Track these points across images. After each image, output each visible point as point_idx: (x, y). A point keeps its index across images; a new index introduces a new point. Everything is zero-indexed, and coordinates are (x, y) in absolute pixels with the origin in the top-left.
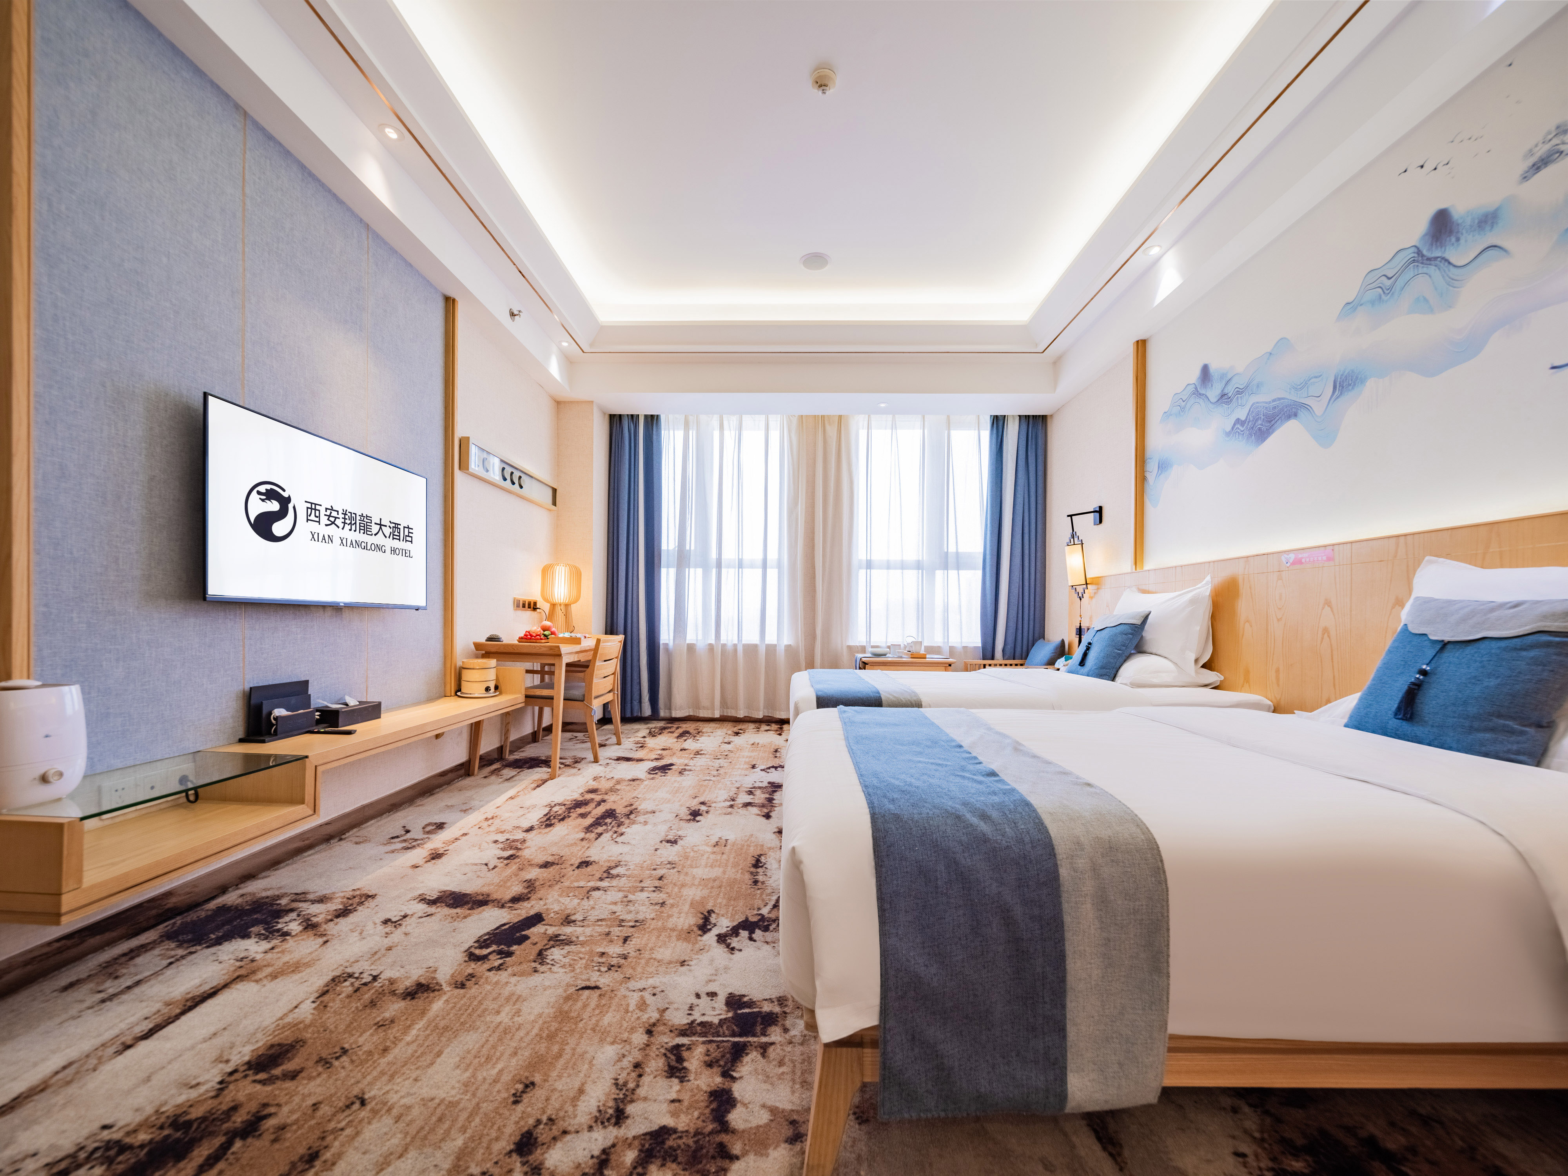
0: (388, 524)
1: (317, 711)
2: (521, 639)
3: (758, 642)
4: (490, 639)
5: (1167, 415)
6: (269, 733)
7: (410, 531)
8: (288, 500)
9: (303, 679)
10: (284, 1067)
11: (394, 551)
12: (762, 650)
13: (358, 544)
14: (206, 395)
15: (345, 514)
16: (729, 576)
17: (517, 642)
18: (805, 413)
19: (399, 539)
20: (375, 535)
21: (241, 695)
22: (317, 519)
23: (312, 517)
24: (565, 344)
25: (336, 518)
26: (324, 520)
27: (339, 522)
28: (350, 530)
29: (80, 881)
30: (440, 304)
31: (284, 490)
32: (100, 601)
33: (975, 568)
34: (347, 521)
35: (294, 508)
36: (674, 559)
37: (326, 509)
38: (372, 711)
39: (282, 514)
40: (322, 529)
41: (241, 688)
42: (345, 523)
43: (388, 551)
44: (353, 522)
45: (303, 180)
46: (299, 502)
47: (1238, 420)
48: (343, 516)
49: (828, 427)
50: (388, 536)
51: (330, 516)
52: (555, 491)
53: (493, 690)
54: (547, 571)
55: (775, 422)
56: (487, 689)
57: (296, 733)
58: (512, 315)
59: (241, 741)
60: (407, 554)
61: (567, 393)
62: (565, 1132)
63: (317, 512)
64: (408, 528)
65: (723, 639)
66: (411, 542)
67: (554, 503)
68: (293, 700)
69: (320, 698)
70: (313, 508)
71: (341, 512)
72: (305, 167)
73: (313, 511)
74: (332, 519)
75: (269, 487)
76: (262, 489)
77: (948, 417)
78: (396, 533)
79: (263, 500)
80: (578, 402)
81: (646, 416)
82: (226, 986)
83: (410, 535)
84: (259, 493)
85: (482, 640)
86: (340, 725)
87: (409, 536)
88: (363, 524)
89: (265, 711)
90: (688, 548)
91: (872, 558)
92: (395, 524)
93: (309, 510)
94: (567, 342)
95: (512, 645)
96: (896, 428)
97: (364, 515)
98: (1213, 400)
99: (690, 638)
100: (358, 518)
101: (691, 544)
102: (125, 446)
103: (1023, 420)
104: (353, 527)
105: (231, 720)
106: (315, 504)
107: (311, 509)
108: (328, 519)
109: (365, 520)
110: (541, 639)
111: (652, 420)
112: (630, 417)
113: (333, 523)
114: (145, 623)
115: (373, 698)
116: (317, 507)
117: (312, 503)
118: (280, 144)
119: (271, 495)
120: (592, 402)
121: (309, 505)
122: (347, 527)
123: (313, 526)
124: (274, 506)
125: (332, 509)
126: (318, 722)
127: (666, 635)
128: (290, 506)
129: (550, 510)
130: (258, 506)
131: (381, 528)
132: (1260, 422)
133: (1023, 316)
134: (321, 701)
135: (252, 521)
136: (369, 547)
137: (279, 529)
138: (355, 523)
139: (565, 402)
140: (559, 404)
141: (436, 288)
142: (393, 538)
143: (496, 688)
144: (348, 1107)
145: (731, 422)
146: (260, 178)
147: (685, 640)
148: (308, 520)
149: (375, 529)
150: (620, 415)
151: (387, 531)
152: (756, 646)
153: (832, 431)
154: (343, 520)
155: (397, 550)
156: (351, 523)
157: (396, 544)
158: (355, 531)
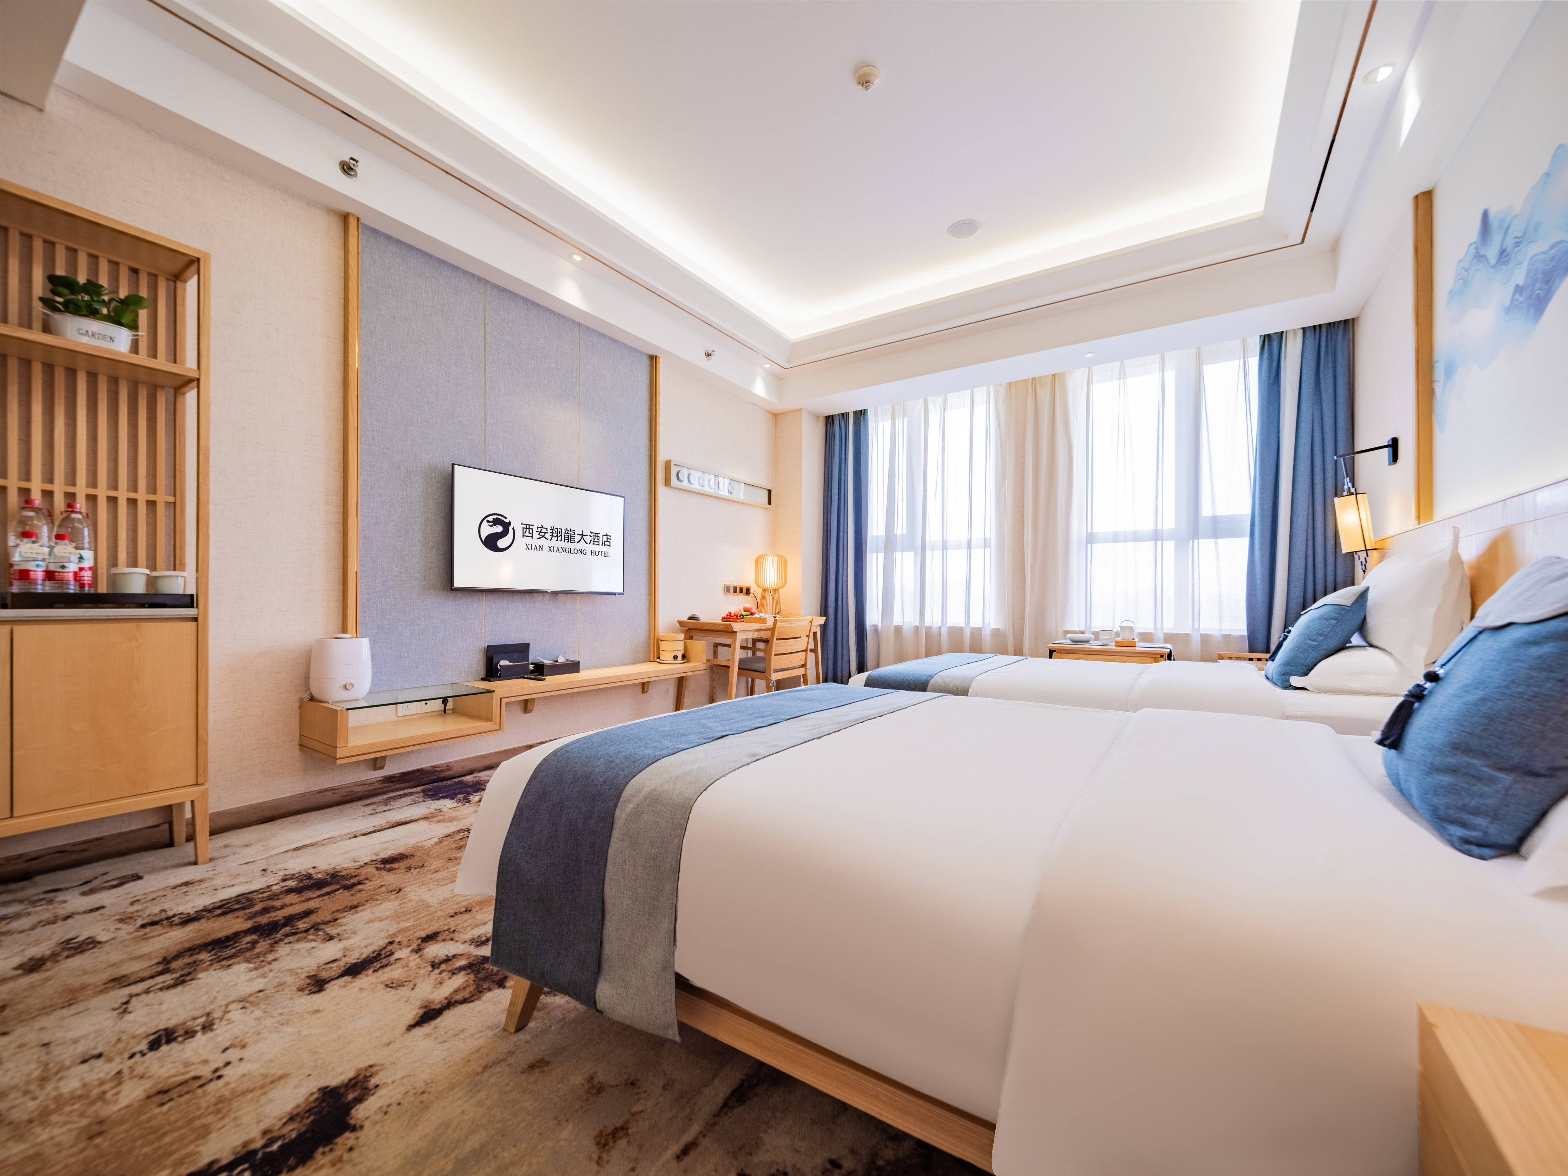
0: (589, 534)
1: (532, 664)
2: (724, 619)
3: (963, 625)
4: (691, 618)
5: (1452, 293)
6: (497, 676)
7: (609, 537)
8: (509, 524)
9: (527, 642)
10: (392, 865)
11: (594, 553)
12: (967, 633)
13: (564, 550)
14: (453, 465)
15: (553, 530)
16: (933, 559)
17: (720, 622)
18: (1013, 379)
19: (599, 545)
20: (578, 542)
21: (482, 650)
22: (531, 535)
23: (527, 534)
24: (767, 366)
25: (545, 533)
26: (536, 535)
27: (548, 536)
28: (557, 540)
29: (347, 742)
30: (646, 362)
31: (506, 518)
32: (397, 592)
33: (1242, 536)
34: (554, 535)
35: (513, 529)
36: (882, 544)
37: (538, 527)
38: (573, 667)
39: (504, 533)
40: (534, 542)
41: (483, 646)
42: (552, 536)
43: (589, 553)
44: (559, 535)
45: (527, 309)
46: (517, 524)
47: (1517, 286)
48: (551, 531)
49: (1039, 390)
50: (588, 543)
51: (540, 532)
52: (770, 491)
53: (680, 658)
54: (759, 562)
55: (981, 394)
56: (675, 657)
57: (513, 677)
58: (708, 355)
59: (482, 679)
60: (606, 555)
61: (779, 406)
62: (452, 939)
63: (531, 530)
64: (607, 535)
65: (928, 622)
66: (610, 545)
67: (770, 503)
68: (516, 656)
69: (536, 655)
70: (527, 528)
71: (549, 528)
72: (529, 300)
73: (528, 530)
74: (542, 534)
75: (495, 517)
76: (490, 518)
77: (1199, 349)
78: (596, 540)
79: (491, 526)
80: (790, 412)
81: (856, 413)
82: (416, 820)
83: (609, 540)
84: (488, 521)
85: (685, 618)
86: (545, 674)
87: (607, 541)
88: (569, 536)
89: (495, 662)
90: (895, 533)
91: (1094, 531)
92: (595, 533)
93: (525, 530)
94: (768, 364)
95: (715, 624)
96: (1125, 377)
97: (569, 529)
98: (1493, 261)
99: (897, 620)
100: (563, 531)
101: (901, 528)
102: (411, 502)
103: (1309, 333)
104: (559, 538)
105: (476, 666)
106: (529, 525)
107: (526, 528)
108: (539, 534)
109: (569, 532)
110: (738, 619)
111: (861, 415)
112: (841, 416)
113: (543, 536)
114: (422, 604)
115: (574, 658)
116: (531, 527)
117: (526, 525)
118: (510, 291)
119: (496, 522)
120: (801, 409)
121: (525, 526)
122: (554, 539)
123: (528, 540)
124: (499, 529)
125: (542, 527)
126: (532, 672)
127: (873, 618)
128: (511, 528)
129: (767, 509)
130: (488, 530)
131: (582, 537)
132: (1538, 285)
133: (1256, 207)
134: (539, 658)
135: (484, 540)
136: (572, 551)
137: (502, 543)
138: (561, 535)
139: (781, 414)
140: (776, 416)
141: (641, 352)
142: (593, 544)
143: (684, 657)
144: (391, 891)
145: (935, 404)
146: (496, 319)
147: (892, 621)
148: (523, 536)
149: (577, 538)
150: (832, 416)
151: (588, 539)
152: (961, 629)
153: (1044, 394)
154: (551, 534)
155: (597, 553)
156: (557, 536)
157: (596, 548)
158: (561, 541)
